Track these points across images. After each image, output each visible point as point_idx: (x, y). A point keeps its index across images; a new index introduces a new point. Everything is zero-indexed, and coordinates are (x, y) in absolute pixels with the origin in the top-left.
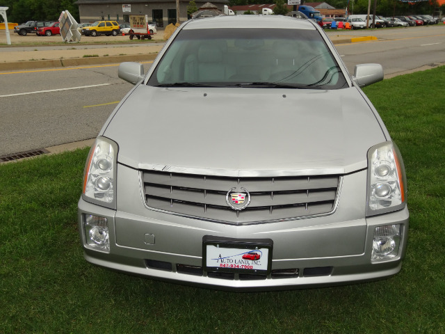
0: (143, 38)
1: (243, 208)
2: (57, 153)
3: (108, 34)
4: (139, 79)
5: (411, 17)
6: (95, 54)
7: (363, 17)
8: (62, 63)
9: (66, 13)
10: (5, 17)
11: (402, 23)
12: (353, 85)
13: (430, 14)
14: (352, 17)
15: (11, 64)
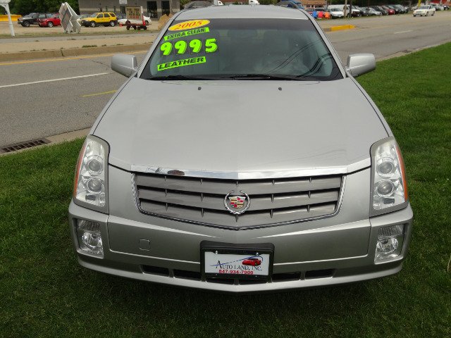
0: (139, 28)
1: (242, 211)
2: (57, 143)
3: (107, 24)
4: (132, 72)
5: (384, 7)
6: (93, 44)
7: (341, 6)
8: (62, 53)
9: (66, 5)
10: (7, 9)
11: (376, 13)
12: (347, 76)
13: (401, 4)
14: (331, 7)
15: (13, 54)
